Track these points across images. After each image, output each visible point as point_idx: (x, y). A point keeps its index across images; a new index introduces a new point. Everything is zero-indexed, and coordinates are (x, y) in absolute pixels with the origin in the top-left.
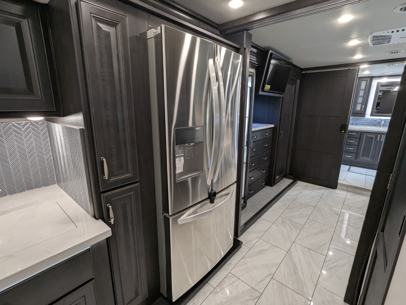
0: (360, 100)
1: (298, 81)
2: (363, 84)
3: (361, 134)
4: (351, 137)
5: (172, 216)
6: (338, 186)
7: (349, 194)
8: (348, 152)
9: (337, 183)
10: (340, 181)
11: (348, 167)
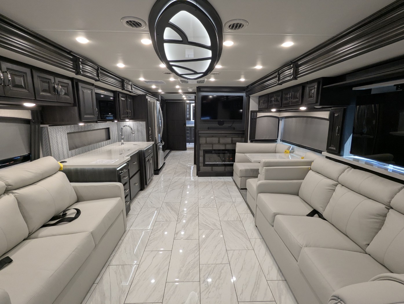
0: (188, 113)
1: (165, 105)
2: (188, 106)
3: (191, 127)
4: (188, 130)
5: (158, 143)
8: (188, 137)
9: (186, 148)
11: (189, 143)
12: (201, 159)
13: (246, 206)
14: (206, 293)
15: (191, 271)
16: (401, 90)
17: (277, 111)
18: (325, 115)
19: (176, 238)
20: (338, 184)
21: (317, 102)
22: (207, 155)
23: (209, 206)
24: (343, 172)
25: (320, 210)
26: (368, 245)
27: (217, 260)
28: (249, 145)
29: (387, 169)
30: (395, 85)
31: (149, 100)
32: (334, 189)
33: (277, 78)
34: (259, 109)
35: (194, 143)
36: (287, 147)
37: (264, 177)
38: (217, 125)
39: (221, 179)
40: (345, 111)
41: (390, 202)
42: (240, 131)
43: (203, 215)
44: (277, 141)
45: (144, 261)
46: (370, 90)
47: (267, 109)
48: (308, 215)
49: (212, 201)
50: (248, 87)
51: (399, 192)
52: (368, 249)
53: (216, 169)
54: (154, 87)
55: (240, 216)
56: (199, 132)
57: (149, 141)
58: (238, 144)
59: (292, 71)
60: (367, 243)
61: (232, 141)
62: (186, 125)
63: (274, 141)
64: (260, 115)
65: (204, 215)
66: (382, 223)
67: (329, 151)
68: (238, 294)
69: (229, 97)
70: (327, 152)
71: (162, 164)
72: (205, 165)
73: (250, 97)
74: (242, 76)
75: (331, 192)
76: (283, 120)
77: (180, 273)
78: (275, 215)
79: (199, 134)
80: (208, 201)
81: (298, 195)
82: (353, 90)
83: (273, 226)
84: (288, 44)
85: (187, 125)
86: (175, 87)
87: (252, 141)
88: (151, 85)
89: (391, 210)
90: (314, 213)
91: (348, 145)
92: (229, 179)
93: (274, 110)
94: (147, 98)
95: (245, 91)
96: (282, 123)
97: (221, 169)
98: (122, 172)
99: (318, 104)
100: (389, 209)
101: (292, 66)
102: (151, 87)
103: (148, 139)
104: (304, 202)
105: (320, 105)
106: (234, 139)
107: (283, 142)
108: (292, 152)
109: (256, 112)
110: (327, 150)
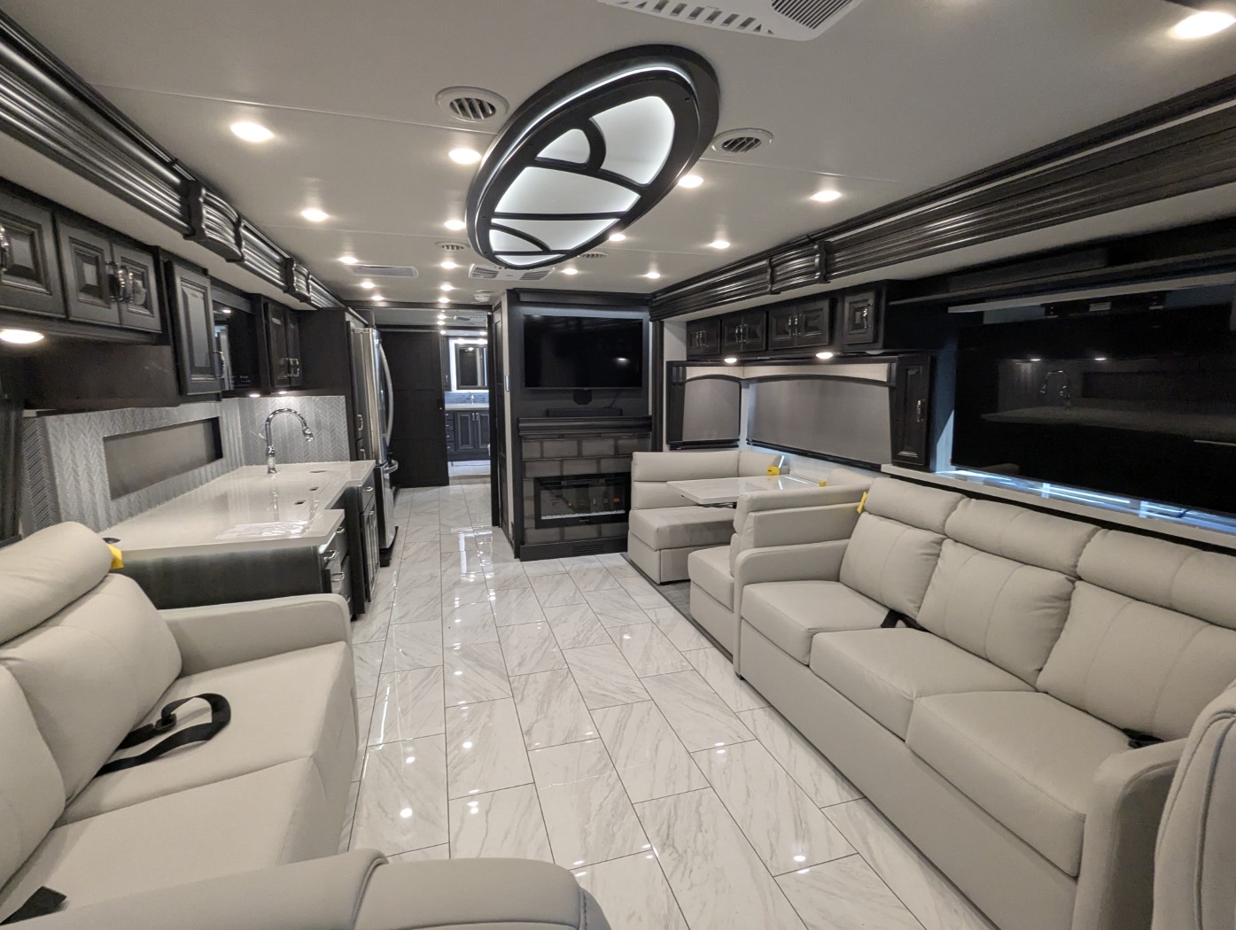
3: (455, 413)
5: (382, 465)
6: (450, 481)
7: (464, 486)
9: (448, 477)
10: (450, 476)
12: (529, 507)
13: (692, 629)
14: (683, 875)
15: (615, 829)
16: (1056, 316)
17: (742, 363)
18: (878, 371)
19: (530, 745)
20: (944, 539)
21: (875, 340)
22: (545, 495)
23: (590, 641)
24: (954, 508)
25: (907, 608)
26: (1040, 670)
27: (674, 783)
28: (668, 458)
29: (1039, 494)
30: (1043, 305)
31: (352, 325)
32: (936, 552)
33: (768, 277)
34: (688, 356)
35: (489, 462)
36: (772, 459)
37: (752, 540)
38: (572, 402)
39: (591, 562)
40: (934, 362)
41: (1075, 566)
42: (638, 419)
43: (582, 669)
44: (739, 443)
45: (461, 828)
46: (981, 314)
47: (715, 357)
48: (884, 625)
49: (592, 628)
50: (654, 295)
51: (1089, 540)
52: (1041, 681)
53: (574, 533)
54: (367, 285)
55: (687, 656)
56: (521, 425)
57: (358, 460)
58: (637, 455)
59: (817, 260)
60: (1039, 667)
61: (616, 448)
62: (443, 407)
63: (730, 444)
64: (693, 372)
65: (585, 667)
66: (1064, 616)
67: (898, 461)
68: (766, 858)
69: (584, 322)
70: (894, 465)
71: (391, 532)
72: (540, 524)
73: (666, 324)
74: (653, 265)
75: (927, 560)
76: (753, 387)
77: (585, 839)
78: (812, 634)
79: (519, 431)
80: (582, 628)
81: (838, 580)
82: (950, 312)
83: (808, 666)
84: (827, 195)
85: (448, 406)
86: (438, 288)
87: (673, 448)
88: (360, 280)
89: (1078, 583)
90: (894, 618)
91: (944, 445)
92: (614, 559)
93: (731, 360)
94: (347, 320)
95: (647, 305)
96: (748, 396)
97: (588, 532)
98: (328, 561)
99: (880, 344)
100: (1073, 582)
101: (816, 247)
102: (358, 285)
103: (354, 450)
104: (858, 594)
105: (884, 347)
106: (620, 442)
107: (754, 445)
108: (785, 471)
109: (683, 365)
110: (893, 458)
